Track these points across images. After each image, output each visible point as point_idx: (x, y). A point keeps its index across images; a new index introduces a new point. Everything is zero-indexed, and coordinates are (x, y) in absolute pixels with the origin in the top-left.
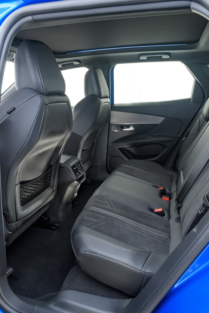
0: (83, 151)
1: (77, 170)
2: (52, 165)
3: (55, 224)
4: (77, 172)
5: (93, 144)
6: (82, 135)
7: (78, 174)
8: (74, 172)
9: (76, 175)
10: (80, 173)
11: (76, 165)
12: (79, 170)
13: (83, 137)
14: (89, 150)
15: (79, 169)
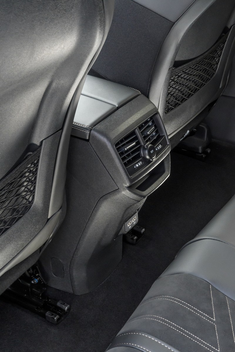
0: (176, 64)
1: (138, 149)
2: (38, 144)
3: (59, 304)
4: (139, 156)
5: (226, 30)
6: (172, 18)
7: (140, 167)
8: (123, 159)
9: (130, 172)
10: (149, 162)
11: (137, 131)
12: (147, 152)
13: (174, 23)
14: (202, 57)
15: (145, 149)
